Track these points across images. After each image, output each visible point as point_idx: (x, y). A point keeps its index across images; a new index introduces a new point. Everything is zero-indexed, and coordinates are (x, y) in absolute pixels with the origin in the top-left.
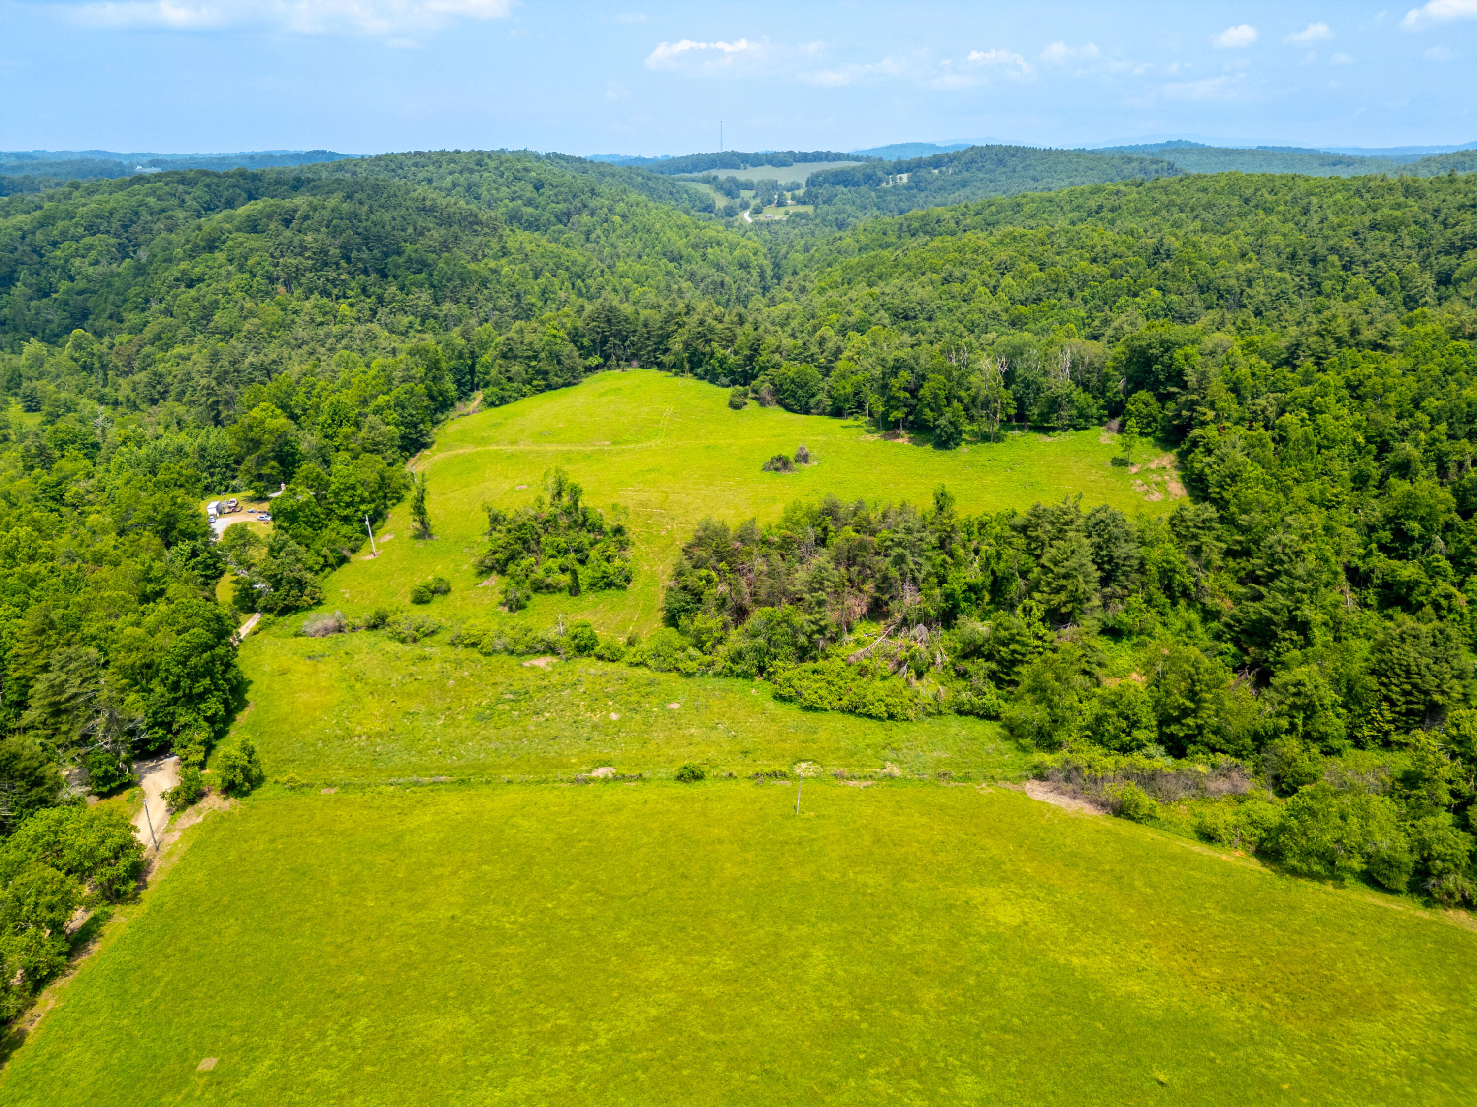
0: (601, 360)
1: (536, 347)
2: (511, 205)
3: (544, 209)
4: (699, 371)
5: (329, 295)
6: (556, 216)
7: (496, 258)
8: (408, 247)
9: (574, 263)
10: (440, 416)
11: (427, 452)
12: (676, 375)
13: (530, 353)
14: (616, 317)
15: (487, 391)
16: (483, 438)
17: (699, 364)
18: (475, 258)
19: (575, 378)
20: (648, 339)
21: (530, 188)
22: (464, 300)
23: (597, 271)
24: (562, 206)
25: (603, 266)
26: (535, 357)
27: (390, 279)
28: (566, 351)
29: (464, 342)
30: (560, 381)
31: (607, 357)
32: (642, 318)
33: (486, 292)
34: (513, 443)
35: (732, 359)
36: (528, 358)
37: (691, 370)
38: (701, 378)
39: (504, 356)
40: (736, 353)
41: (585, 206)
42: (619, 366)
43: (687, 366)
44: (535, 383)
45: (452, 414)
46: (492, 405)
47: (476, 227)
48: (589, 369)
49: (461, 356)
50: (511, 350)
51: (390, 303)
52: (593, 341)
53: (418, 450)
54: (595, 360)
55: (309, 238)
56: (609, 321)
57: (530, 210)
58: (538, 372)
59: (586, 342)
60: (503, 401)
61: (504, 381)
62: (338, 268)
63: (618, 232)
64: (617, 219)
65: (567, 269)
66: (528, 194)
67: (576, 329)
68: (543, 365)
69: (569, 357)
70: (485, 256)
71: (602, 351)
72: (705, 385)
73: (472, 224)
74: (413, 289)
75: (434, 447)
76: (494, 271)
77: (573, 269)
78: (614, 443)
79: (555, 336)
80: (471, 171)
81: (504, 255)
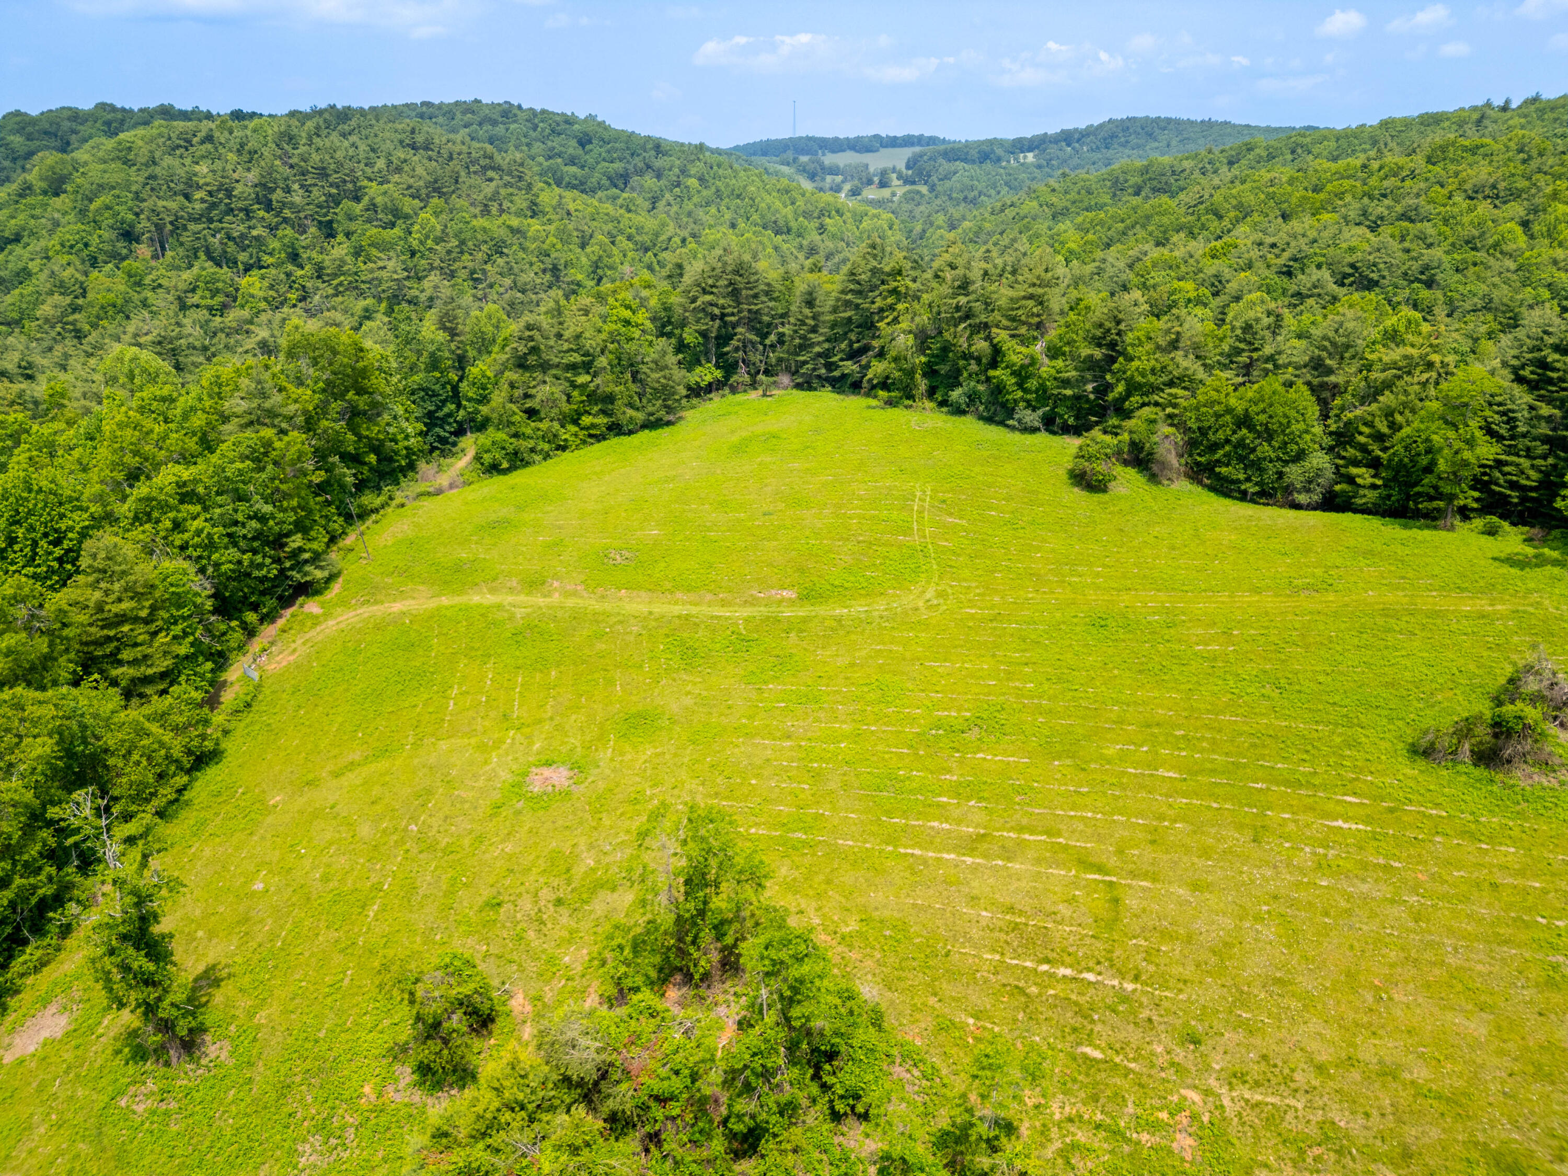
0: (719, 374)
1: (588, 344)
2: (546, 164)
3: (592, 169)
4: (956, 395)
5: (233, 263)
6: (609, 178)
7: (519, 213)
8: (373, 189)
9: (639, 230)
10: (369, 499)
11: (311, 606)
12: (890, 403)
13: (576, 358)
14: (750, 285)
15: (484, 439)
16: (458, 568)
17: (954, 380)
18: (486, 211)
19: (669, 410)
20: (814, 330)
21: (574, 143)
22: (463, 274)
23: (677, 240)
24: (618, 166)
25: (685, 233)
26: (587, 366)
27: (340, 237)
28: (652, 354)
29: (442, 336)
30: (640, 416)
31: (729, 368)
32: (800, 287)
33: (501, 261)
34: (534, 584)
35: (1047, 368)
36: (573, 367)
37: (931, 393)
38: (959, 411)
39: (521, 364)
40: (1054, 353)
41: (648, 167)
42: (754, 385)
43: (922, 384)
44: (586, 420)
45: (407, 489)
46: (494, 469)
47: (490, 174)
48: (697, 392)
49: (434, 364)
50: (535, 350)
51: (335, 276)
52: (704, 334)
53: (287, 602)
54: (707, 373)
55: (203, 169)
56: (735, 293)
57: (573, 169)
58: (593, 397)
59: (690, 336)
60: (517, 461)
61: (519, 417)
62: (249, 218)
63: (695, 199)
64: (693, 182)
65: (629, 238)
66: (571, 151)
67: (667, 309)
68: (604, 383)
69: (659, 366)
70: (502, 211)
71: (721, 356)
72: (970, 426)
73: (485, 168)
74: (374, 252)
75: (336, 588)
76: (514, 231)
77: (638, 238)
78: (807, 596)
79: (627, 323)
80: (494, 123)
81: (534, 215)
